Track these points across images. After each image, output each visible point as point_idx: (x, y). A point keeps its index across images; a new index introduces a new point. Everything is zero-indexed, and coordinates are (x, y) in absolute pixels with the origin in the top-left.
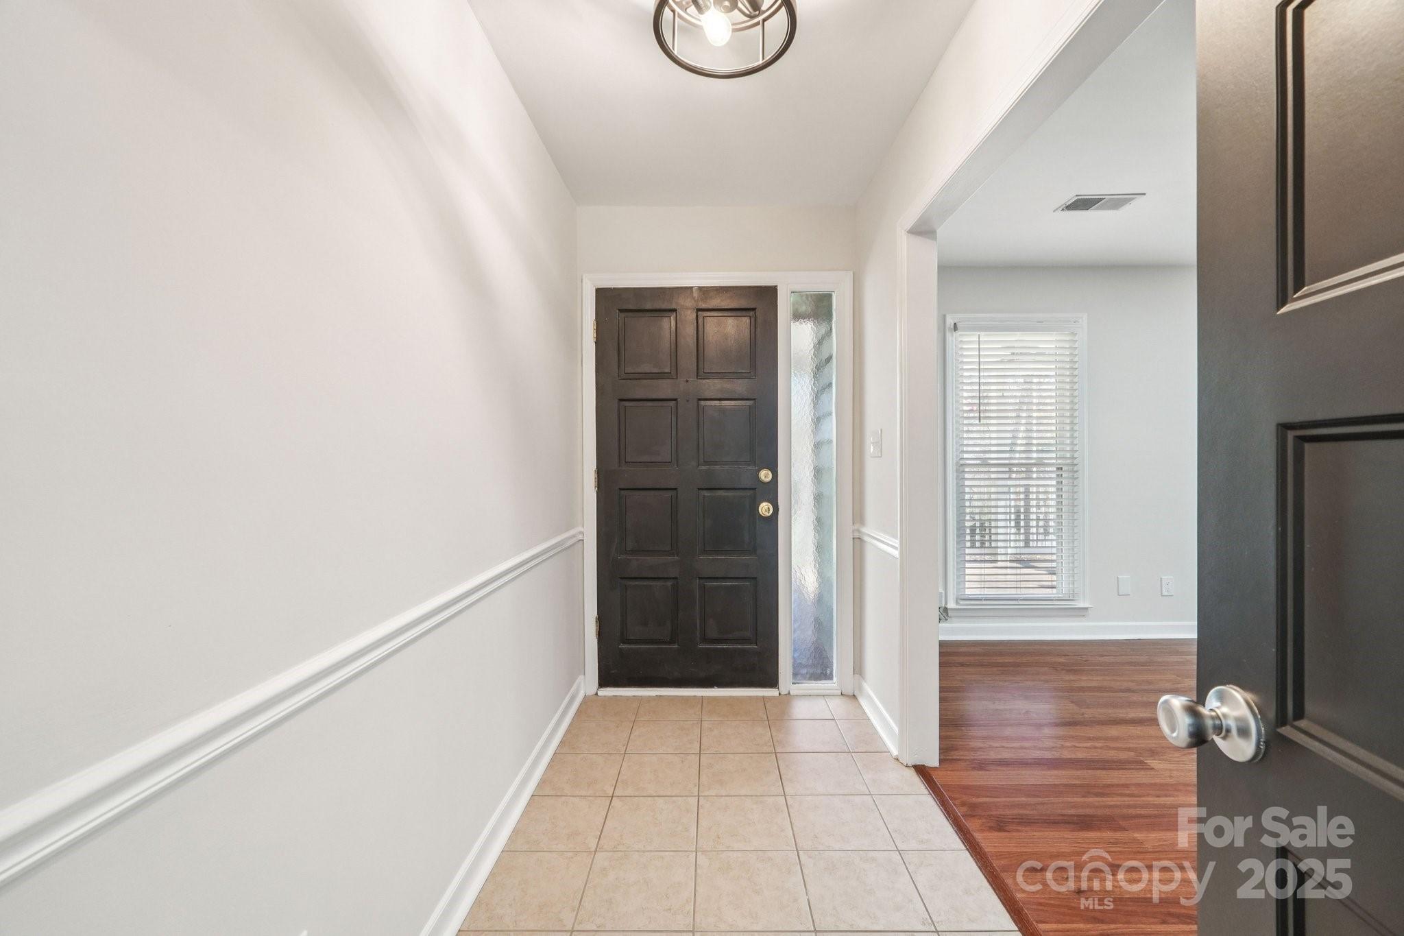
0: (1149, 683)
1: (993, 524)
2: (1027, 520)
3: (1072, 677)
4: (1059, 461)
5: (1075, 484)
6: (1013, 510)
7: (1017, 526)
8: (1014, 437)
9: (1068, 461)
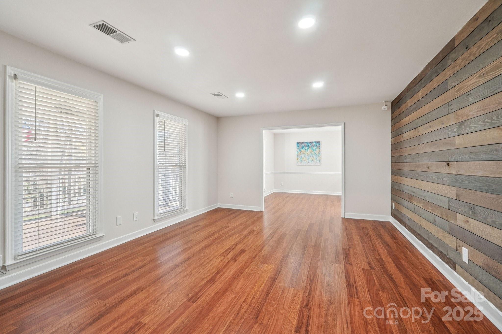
0: (133, 266)
1: (49, 194)
2: (69, 190)
3: (97, 280)
4: (88, 165)
5: (97, 176)
6: (61, 189)
7: (64, 193)
8: (63, 155)
9: (93, 165)
